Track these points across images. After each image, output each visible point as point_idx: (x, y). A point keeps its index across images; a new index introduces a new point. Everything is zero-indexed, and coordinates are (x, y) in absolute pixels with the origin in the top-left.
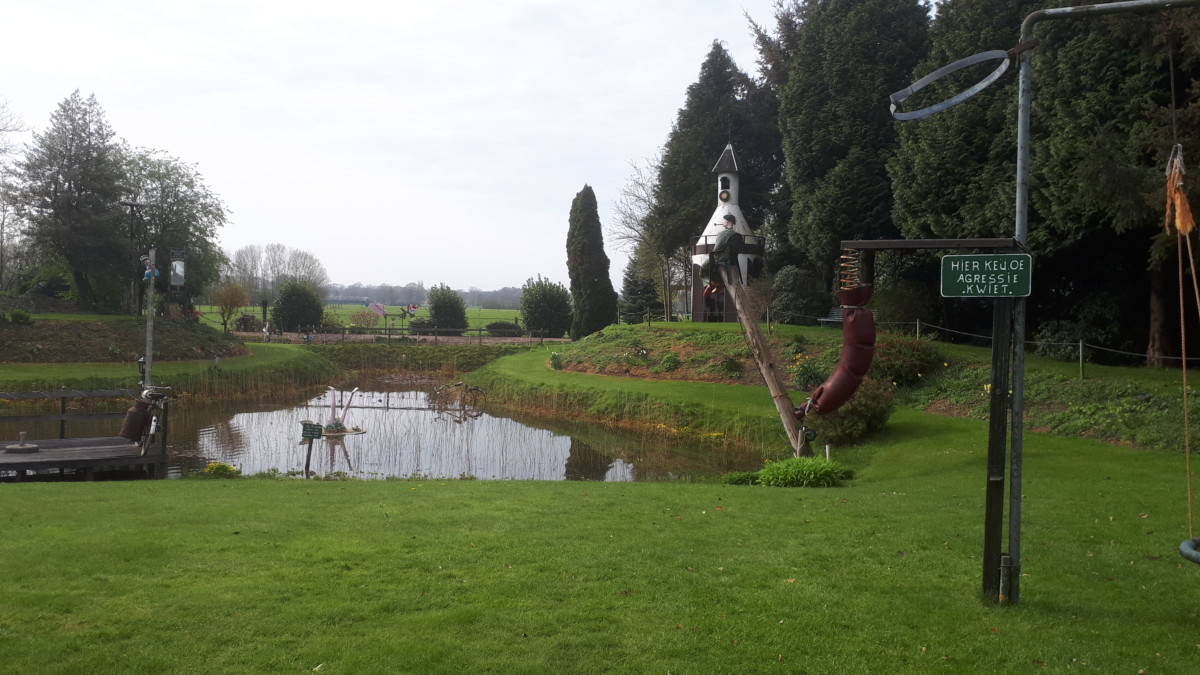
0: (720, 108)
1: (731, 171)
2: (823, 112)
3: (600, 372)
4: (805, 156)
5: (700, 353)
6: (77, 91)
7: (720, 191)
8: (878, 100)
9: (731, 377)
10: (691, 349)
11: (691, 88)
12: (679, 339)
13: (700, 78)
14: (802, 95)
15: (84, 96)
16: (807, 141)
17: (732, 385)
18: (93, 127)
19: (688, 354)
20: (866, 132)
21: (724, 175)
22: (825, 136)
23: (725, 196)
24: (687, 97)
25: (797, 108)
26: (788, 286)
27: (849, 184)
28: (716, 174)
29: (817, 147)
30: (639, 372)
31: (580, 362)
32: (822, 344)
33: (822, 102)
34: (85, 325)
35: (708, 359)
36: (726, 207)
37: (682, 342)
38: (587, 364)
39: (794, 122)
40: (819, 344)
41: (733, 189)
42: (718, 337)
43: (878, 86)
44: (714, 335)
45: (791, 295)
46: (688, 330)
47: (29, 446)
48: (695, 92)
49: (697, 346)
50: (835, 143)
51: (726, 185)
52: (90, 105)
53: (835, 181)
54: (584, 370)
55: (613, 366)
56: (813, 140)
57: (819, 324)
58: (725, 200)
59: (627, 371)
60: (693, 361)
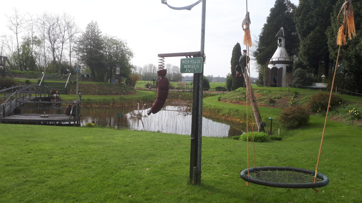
0: (280, 15)
1: (282, 36)
2: (308, 15)
3: (230, 102)
4: (302, 30)
5: (263, 97)
6: (93, 21)
7: (278, 43)
8: (327, 9)
9: (271, 105)
10: (260, 96)
11: (271, 9)
12: (258, 92)
13: (274, 6)
14: (301, 9)
15: (94, 22)
16: (302, 25)
17: (270, 108)
18: (96, 30)
19: (259, 97)
20: (322, 21)
21: (280, 38)
22: (308, 23)
23: (280, 45)
24: (270, 12)
25: (300, 14)
26: (297, 75)
27: (314, 39)
28: (277, 37)
29: (305, 27)
30: (242, 103)
31: (226, 99)
32: (304, 95)
33: (308, 11)
34: (91, 85)
35: (265, 99)
36: (280, 48)
37: (259, 93)
38: (227, 100)
39: (298, 18)
40: (303, 95)
41: (283, 42)
42: (270, 92)
43: (327, 4)
44: (269, 91)
45: (298, 78)
46: (262, 89)
47: (46, 115)
48: (272, 10)
49: (263, 95)
50: (311, 25)
51: (280, 41)
52: (96, 24)
53: (309, 38)
54: (226, 102)
55: (235, 101)
56: (304, 24)
57: (307, 88)
58: (280, 46)
59: (239, 102)
60: (260, 100)
